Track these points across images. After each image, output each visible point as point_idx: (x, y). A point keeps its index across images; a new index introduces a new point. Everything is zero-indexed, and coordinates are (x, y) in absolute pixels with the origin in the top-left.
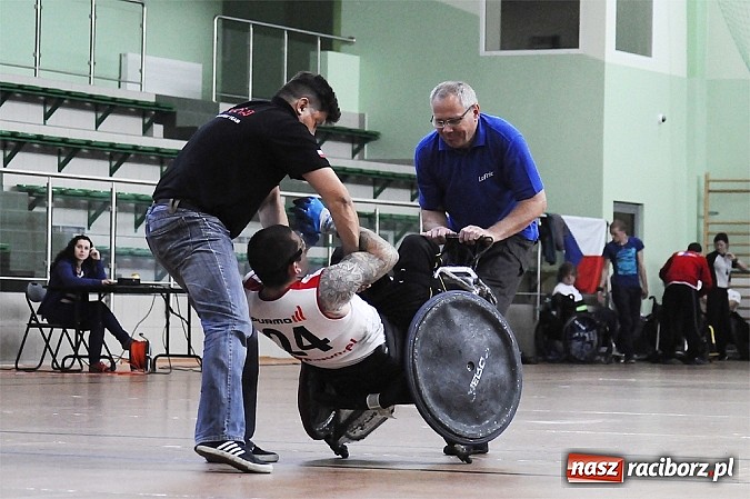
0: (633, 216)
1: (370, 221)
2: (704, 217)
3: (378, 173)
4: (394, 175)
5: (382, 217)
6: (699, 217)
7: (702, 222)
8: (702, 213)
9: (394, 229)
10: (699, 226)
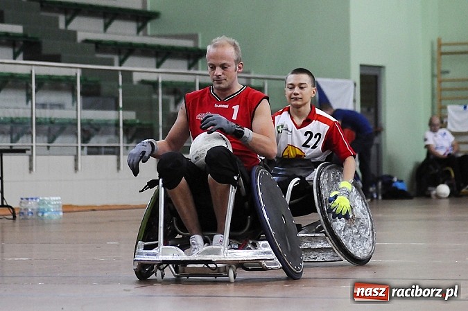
0: (376, 77)
1: (154, 88)
2: (437, 76)
3: (159, 47)
5: (164, 84)
6: (433, 76)
7: (436, 80)
8: (436, 72)
9: (174, 94)
10: (432, 83)
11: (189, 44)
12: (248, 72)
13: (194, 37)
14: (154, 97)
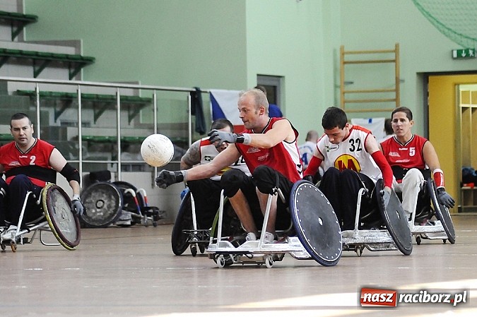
0: (275, 87)
1: (31, 99)
2: (340, 87)
3: (37, 54)
4: (52, 55)
5: (42, 95)
6: (336, 86)
7: (339, 91)
8: (338, 84)
9: (55, 105)
10: (335, 94)
11: (70, 51)
12: (137, 83)
13: (75, 44)
14: (32, 109)
